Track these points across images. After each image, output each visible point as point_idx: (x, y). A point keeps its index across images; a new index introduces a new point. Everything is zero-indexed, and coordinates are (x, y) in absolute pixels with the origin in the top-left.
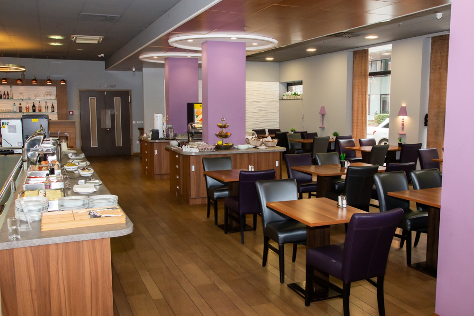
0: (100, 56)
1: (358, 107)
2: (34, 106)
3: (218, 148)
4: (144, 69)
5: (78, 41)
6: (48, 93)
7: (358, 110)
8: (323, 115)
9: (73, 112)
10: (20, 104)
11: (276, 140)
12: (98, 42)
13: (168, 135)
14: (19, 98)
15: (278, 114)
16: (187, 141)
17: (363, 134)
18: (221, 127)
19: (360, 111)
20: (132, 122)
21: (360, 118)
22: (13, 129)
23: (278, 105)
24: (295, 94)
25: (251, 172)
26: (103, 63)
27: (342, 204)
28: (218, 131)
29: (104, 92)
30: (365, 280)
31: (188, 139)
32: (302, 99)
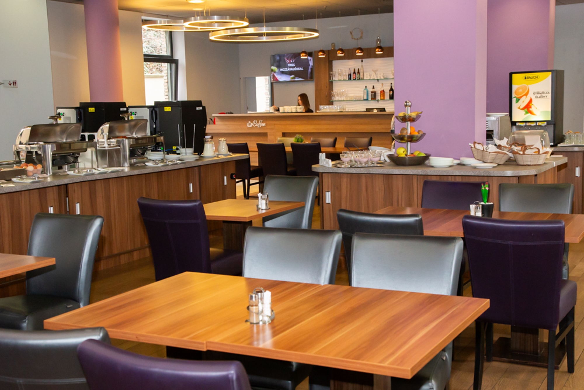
2: (391, 89)
10: (373, 88)
14: (372, 78)
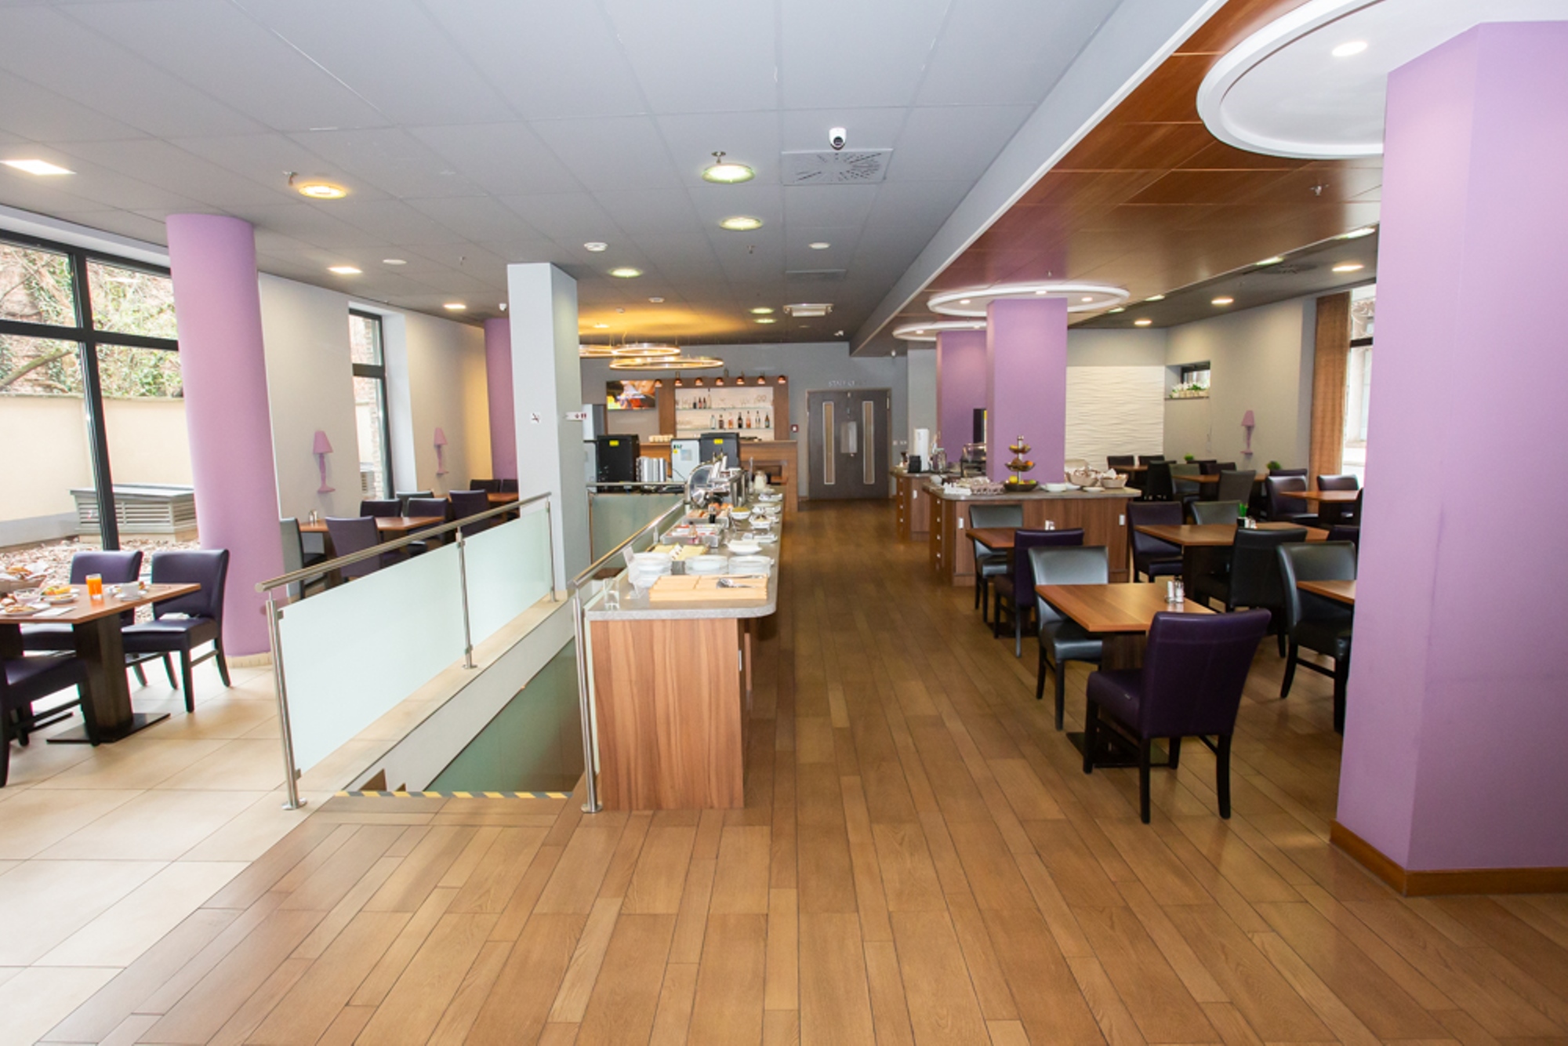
0: (837, 334)
1: (1324, 411)
2: (740, 419)
3: (1010, 488)
4: (910, 353)
5: (795, 314)
6: (761, 397)
7: (1324, 418)
8: (1249, 429)
9: (797, 426)
10: (721, 416)
11: (1124, 477)
12: (827, 313)
13: (936, 466)
14: (720, 408)
15: (1162, 426)
16: (959, 475)
17: (1333, 464)
18: (1016, 451)
19: (1328, 420)
20: (891, 443)
21: (1327, 433)
22: (687, 455)
23: (1162, 409)
24: (1196, 388)
25: (1050, 531)
26: (846, 345)
27: (1175, 596)
28: (1010, 459)
29: (846, 393)
30: (1197, 738)
31: (962, 473)
32: (1207, 397)
